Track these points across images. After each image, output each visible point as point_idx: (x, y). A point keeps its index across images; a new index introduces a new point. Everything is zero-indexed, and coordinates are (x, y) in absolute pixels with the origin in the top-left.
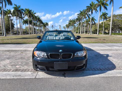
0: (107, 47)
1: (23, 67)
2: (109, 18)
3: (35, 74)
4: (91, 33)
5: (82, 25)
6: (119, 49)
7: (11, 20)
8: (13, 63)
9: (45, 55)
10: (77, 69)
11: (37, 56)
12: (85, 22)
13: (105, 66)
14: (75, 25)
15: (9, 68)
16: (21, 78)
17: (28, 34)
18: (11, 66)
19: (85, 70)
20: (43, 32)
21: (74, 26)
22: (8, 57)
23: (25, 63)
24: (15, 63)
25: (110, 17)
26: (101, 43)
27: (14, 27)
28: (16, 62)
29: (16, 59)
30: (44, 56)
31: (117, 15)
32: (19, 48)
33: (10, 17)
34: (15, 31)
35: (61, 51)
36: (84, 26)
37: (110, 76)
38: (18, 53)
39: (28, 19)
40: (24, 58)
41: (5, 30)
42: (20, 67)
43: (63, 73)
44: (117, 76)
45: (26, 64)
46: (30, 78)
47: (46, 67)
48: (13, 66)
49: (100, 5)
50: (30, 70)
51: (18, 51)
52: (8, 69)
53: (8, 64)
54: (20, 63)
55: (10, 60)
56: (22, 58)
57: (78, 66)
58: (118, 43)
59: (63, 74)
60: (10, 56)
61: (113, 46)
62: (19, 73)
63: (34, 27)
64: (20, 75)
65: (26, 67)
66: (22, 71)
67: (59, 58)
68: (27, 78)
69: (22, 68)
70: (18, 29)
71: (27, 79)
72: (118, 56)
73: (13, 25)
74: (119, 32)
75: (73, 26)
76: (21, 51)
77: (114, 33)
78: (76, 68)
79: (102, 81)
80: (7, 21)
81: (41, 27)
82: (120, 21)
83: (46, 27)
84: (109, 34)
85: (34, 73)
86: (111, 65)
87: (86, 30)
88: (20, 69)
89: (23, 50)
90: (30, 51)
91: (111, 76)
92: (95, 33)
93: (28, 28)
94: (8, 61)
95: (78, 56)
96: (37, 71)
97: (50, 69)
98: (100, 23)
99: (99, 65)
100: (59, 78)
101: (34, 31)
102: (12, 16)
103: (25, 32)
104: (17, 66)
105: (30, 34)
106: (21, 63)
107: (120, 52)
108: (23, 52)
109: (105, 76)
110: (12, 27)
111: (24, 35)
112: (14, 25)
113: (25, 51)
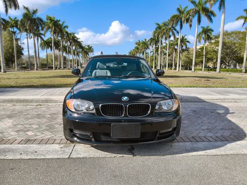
0: (215, 95)
1: (42, 133)
2: (215, 38)
3: (68, 150)
4: (179, 69)
5: (161, 52)
6: (239, 100)
7: (17, 40)
8: (20, 126)
9: (92, 107)
10: (159, 138)
11: (74, 110)
12: (167, 46)
13: (217, 133)
14: (148, 51)
15: (12, 137)
16: (39, 158)
17: (52, 68)
18: (16, 131)
19: (175, 141)
20: (81, 65)
21: (146, 53)
22: (8, 113)
23: (47, 126)
24: (25, 126)
25: (217, 37)
26: (202, 87)
27: (23, 54)
28: (26, 124)
29: (27, 119)
30: (88, 109)
31: (232, 33)
32: (33, 95)
33: (14, 33)
34: (24, 62)
35: (125, 98)
36: (165, 54)
37: (228, 152)
38: (32, 106)
39: (52, 37)
40: (44, 117)
41: (3, 59)
42: (36, 135)
43: (130, 147)
44: (243, 153)
45: (48, 128)
46: (59, 157)
47: (93, 134)
48: (21, 133)
49: (199, 12)
50: (56, 142)
51: (31, 101)
52: (10, 138)
53: (9, 128)
54: (34, 126)
55: (15, 119)
56: (39, 116)
57: (162, 132)
58: (237, 87)
59: (129, 149)
60: (13, 112)
61: (226, 93)
62: (34, 147)
63: (64, 54)
64: (36, 152)
65: (48, 135)
66: (41, 142)
67: (122, 113)
68: (51, 157)
69: (40, 136)
70: (31, 59)
71: (50, 159)
72: (240, 113)
73: (20, 51)
74: (235, 66)
75: (143, 54)
76: (37, 101)
77: (225, 67)
78: (158, 135)
79: (214, 163)
80: (9, 41)
81: (78, 54)
82: (237, 45)
83: (89, 55)
84: (215, 71)
85: (66, 147)
86: (227, 130)
87: (170, 61)
88: (35, 138)
89: (42, 101)
90: (56, 102)
91: (231, 152)
92: (186, 69)
93: (52, 56)
94: (8, 122)
95: (161, 111)
96: (72, 142)
97: (103, 138)
98: (198, 47)
99: (204, 130)
100: (121, 158)
101: (65, 63)
102: (18, 32)
103: (45, 65)
104: (30, 133)
105: (56, 68)
106: (37, 127)
107: (241, 104)
108: (40, 104)
109: (219, 153)
110: (17, 54)
111: (44, 70)
112: (23, 49)
113: (47, 101)
